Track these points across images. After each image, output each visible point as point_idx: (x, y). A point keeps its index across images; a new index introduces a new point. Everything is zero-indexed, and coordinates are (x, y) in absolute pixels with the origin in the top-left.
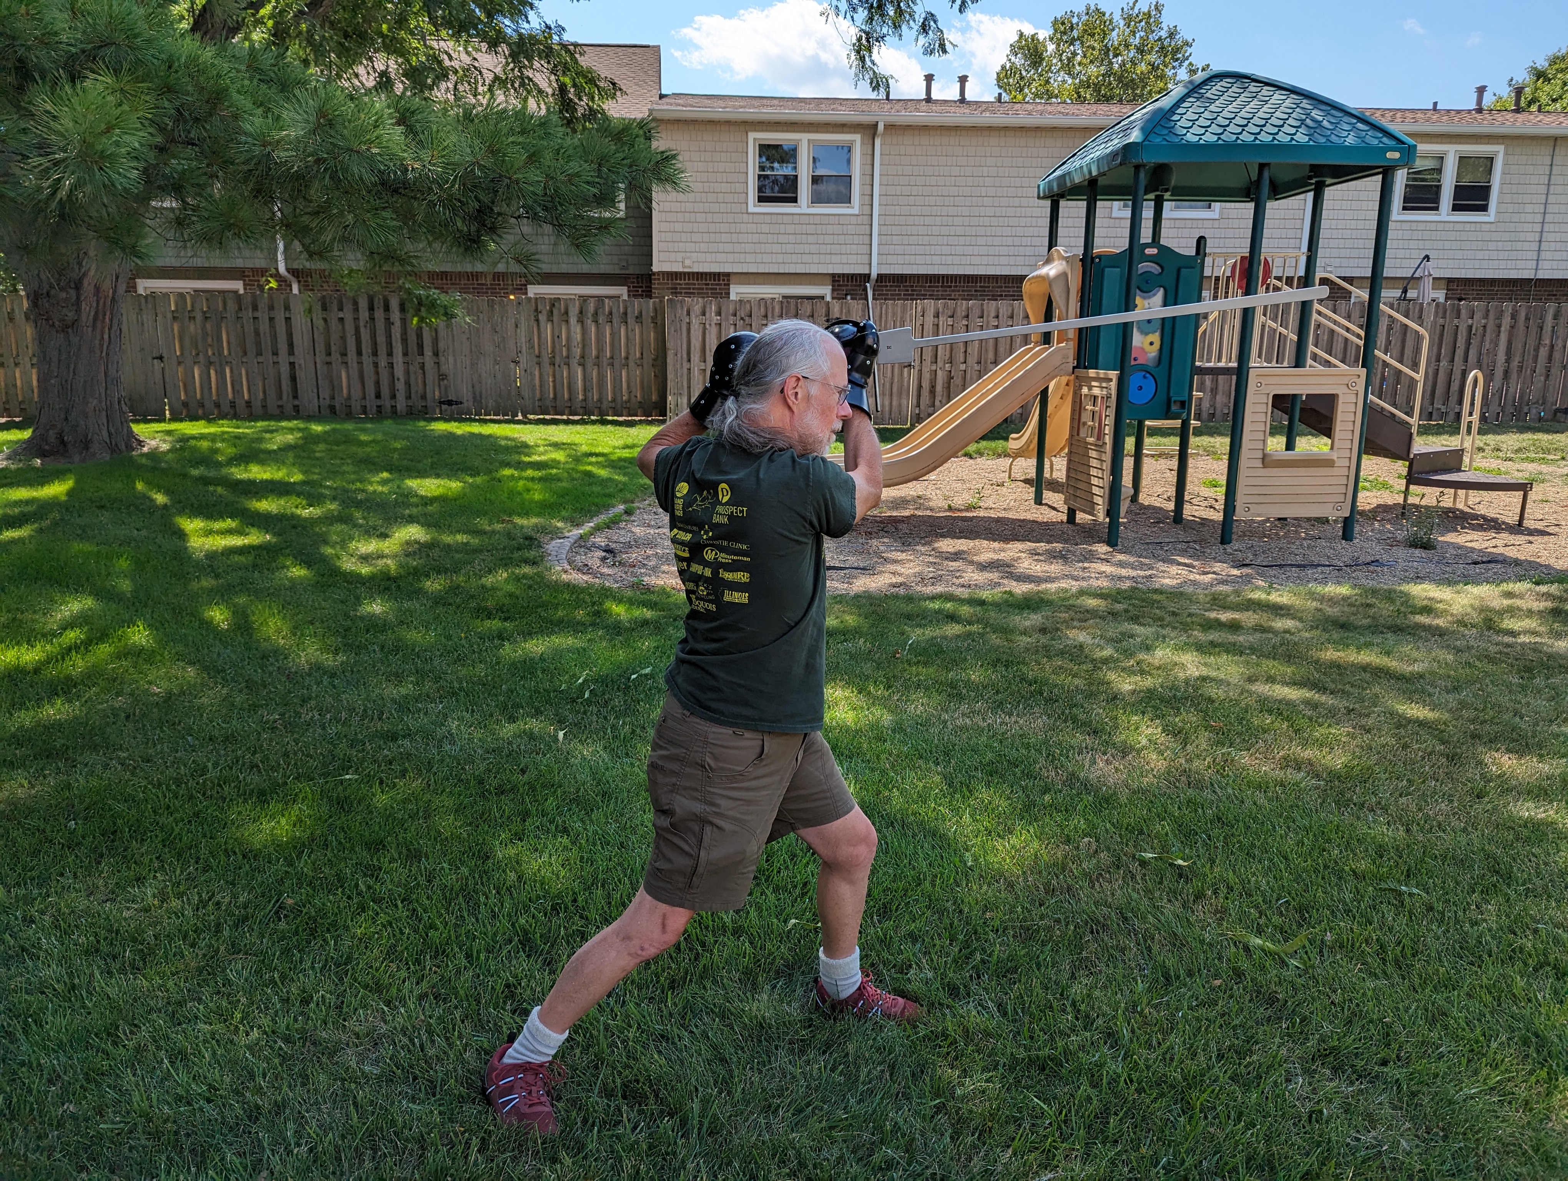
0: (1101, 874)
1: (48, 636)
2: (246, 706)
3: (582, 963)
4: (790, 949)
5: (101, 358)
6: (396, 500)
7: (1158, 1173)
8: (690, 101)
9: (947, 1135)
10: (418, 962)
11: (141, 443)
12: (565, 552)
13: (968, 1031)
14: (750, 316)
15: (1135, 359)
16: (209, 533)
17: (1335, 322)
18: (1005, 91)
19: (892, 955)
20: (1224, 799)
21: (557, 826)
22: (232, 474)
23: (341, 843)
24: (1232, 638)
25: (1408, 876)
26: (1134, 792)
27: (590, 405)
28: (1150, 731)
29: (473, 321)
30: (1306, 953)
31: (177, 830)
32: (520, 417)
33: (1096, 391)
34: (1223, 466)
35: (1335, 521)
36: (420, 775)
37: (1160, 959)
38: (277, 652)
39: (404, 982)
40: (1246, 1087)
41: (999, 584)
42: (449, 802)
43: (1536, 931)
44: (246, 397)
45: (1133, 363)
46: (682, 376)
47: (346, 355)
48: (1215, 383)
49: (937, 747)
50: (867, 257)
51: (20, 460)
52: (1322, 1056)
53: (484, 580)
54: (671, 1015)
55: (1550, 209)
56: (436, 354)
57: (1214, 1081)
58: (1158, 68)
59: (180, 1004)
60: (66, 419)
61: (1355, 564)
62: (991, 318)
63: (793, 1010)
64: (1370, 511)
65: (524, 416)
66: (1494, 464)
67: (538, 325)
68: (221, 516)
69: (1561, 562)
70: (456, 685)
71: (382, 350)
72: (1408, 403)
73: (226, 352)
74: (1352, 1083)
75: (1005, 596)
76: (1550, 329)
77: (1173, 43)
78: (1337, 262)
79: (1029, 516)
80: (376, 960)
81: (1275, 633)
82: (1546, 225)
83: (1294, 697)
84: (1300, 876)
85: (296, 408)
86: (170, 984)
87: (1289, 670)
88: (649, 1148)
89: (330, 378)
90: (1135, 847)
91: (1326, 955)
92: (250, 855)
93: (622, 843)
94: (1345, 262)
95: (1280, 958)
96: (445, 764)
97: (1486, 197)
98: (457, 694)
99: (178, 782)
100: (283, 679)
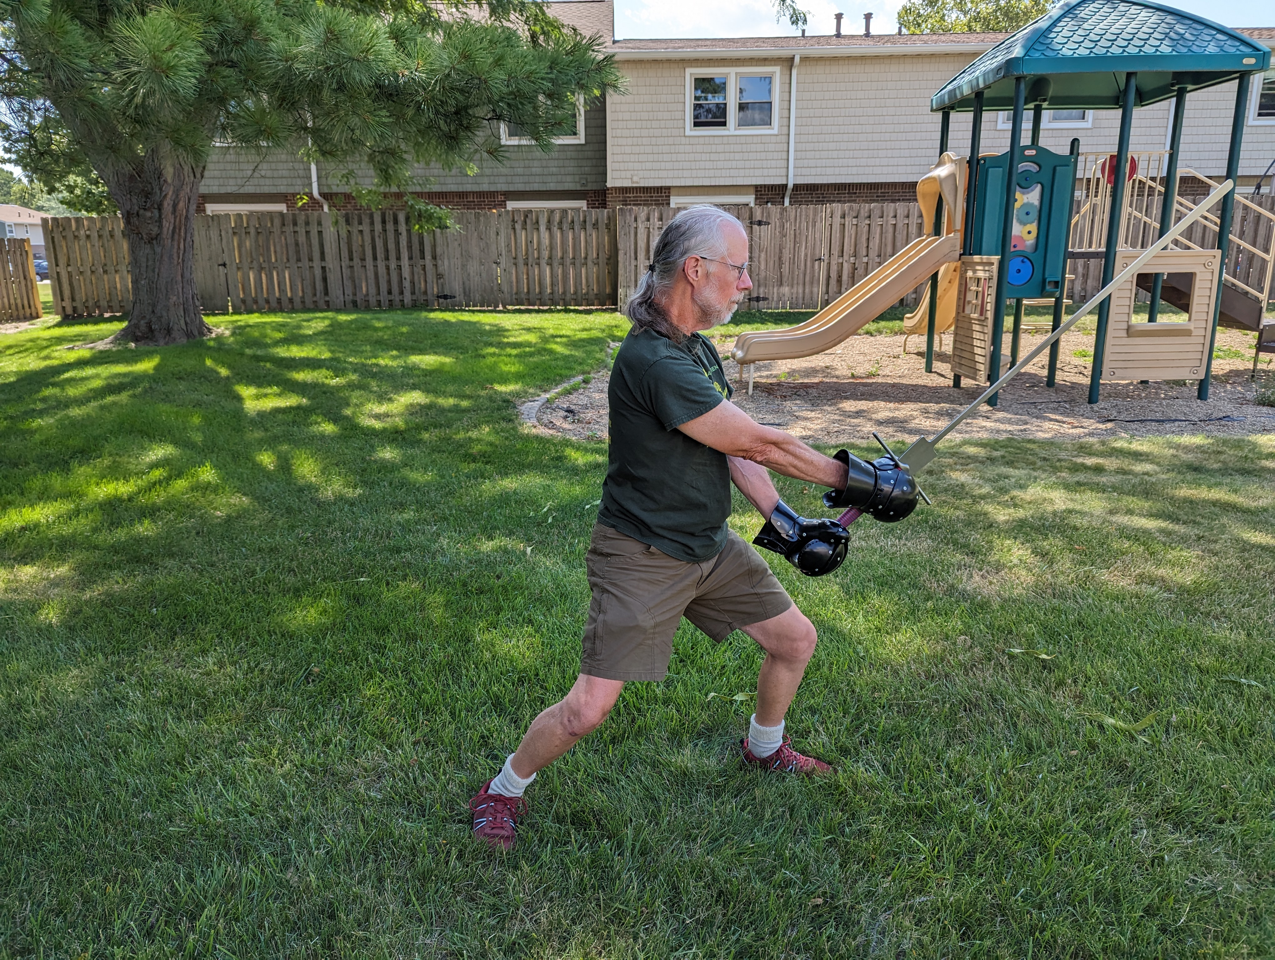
0: (975, 665)
1: (140, 474)
2: (286, 526)
4: (709, 716)
5: (178, 263)
6: (403, 372)
7: (1016, 900)
8: (638, 45)
9: (837, 863)
10: (413, 716)
11: (210, 330)
12: (534, 412)
13: (856, 784)
15: (1015, 246)
16: (258, 397)
18: (904, 25)
19: (795, 723)
20: (1085, 607)
21: (524, 619)
22: (278, 353)
23: (355, 628)
24: (1096, 479)
25: (1248, 671)
26: (1006, 601)
27: (556, 297)
28: (1021, 552)
29: (463, 229)
30: (1154, 731)
31: (233, 616)
32: (501, 308)
33: (981, 274)
34: (1091, 340)
35: (1192, 384)
36: (418, 579)
37: (1024, 733)
38: (310, 487)
39: (402, 731)
40: (1097, 836)
41: (894, 436)
42: (441, 599)
44: (289, 295)
45: (1012, 249)
46: (630, 272)
47: (365, 260)
48: (1086, 267)
50: (785, 170)
51: (120, 344)
52: (1165, 813)
53: (470, 433)
54: (612, 763)
56: (434, 257)
57: (1069, 831)
59: (232, 743)
60: (153, 312)
61: (1209, 420)
62: (890, 218)
63: (711, 763)
64: (1223, 376)
65: (504, 307)
67: (515, 232)
68: (270, 384)
70: (447, 512)
71: (393, 255)
72: (1259, 281)
73: (273, 260)
74: (1191, 837)
75: (899, 445)
79: (920, 382)
80: (381, 715)
81: (1136, 475)
83: (1151, 527)
84: (1151, 670)
85: (327, 303)
86: (224, 728)
87: (1146, 505)
88: (592, 862)
89: (352, 279)
90: (1005, 644)
91: (1171, 732)
92: (287, 635)
93: (575, 633)
94: (1204, 163)
95: (1130, 734)
96: (437, 571)
98: (448, 519)
99: (234, 581)
100: (315, 507)
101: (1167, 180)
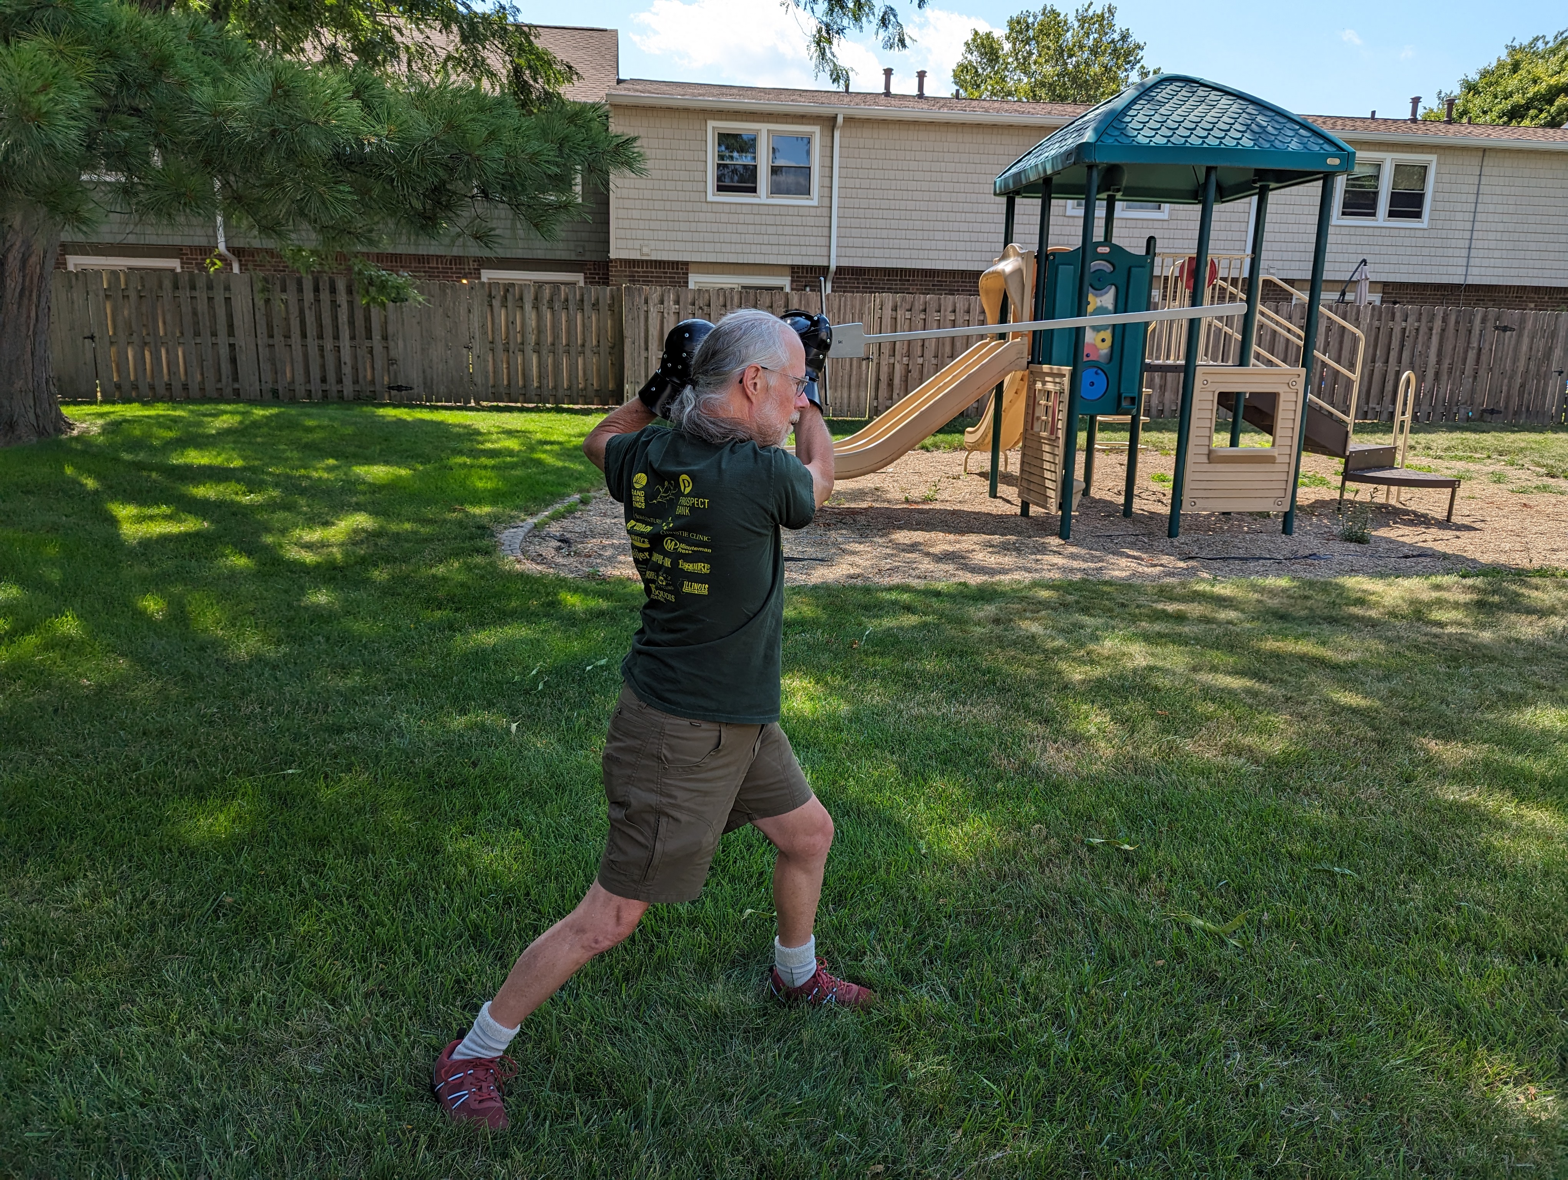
0: (1051, 860)
2: (181, 699)
4: (745, 939)
5: (28, 336)
6: (342, 487)
7: (1102, 1149)
8: (649, 87)
9: (899, 1118)
10: (364, 959)
11: (71, 426)
12: (518, 541)
13: (920, 1016)
14: (709, 305)
15: (1087, 356)
16: (140, 519)
17: (1277, 323)
18: (962, 86)
19: (847, 943)
20: (1169, 785)
21: (509, 820)
22: (168, 459)
23: (282, 839)
24: (1178, 629)
25: (1341, 857)
26: (1083, 779)
27: (545, 392)
28: (1099, 719)
29: (424, 301)
30: (1245, 932)
31: (109, 827)
32: (473, 404)
33: (1050, 386)
34: (1170, 461)
35: (1276, 516)
36: (367, 768)
37: (1106, 941)
38: (215, 643)
39: (349, 979)
40: (1187, 1064)
41: (954, 575)
42: (397, 797)
43: (1459, 909)
44: (183, 377)
45: (1085, 359)
46: (639, 365)
47: (290, 337)
48: (1164, 380)
49: (892, 736)
50: (826, 249)
52: (1258, 1032)
53: (434, 570)
54: (625, 1007)
55: (1479, 217)
56: (385, 338)
57: (1157, 1058)
58: (1111, 70)
59: (112, 1006)
61: (1294, 558)
62: (948, 313)
63: (748, 1000)
64: (1308, 506)
65: (477, 402)
66: (1425, 462)
67: (492, 310)
68: (156, 503)
69: (1486, 556)
70: (405, 677)
71: (328, 331)
72: (1345, 402)
73: (161, 333)
74: (1287, 1058)
75: (960, 587)
76: (1478, 332)
77: (1125, 46)
78: (1279, 265)
79: (984, 509)
80: (320, 958)
81: (1219, 623)
82: (1475, 233)
83: (1236, 686)
84: (1240, 859)
85: (236, 392)
86: (102, 986)
87: (1231, 660)
88: (602, 1140)
89: (273, 361)
90: (1084, 833)
91: (1263, 934)
92: (187, 852)
93: (576, 836)
94: (1287, 265)
95: (1220, 938)
96: (393, 757)
97: (1420, 204)
98: (406, 686)
99: (110, 778)
100: (222, 671)
101: (1249, 285)
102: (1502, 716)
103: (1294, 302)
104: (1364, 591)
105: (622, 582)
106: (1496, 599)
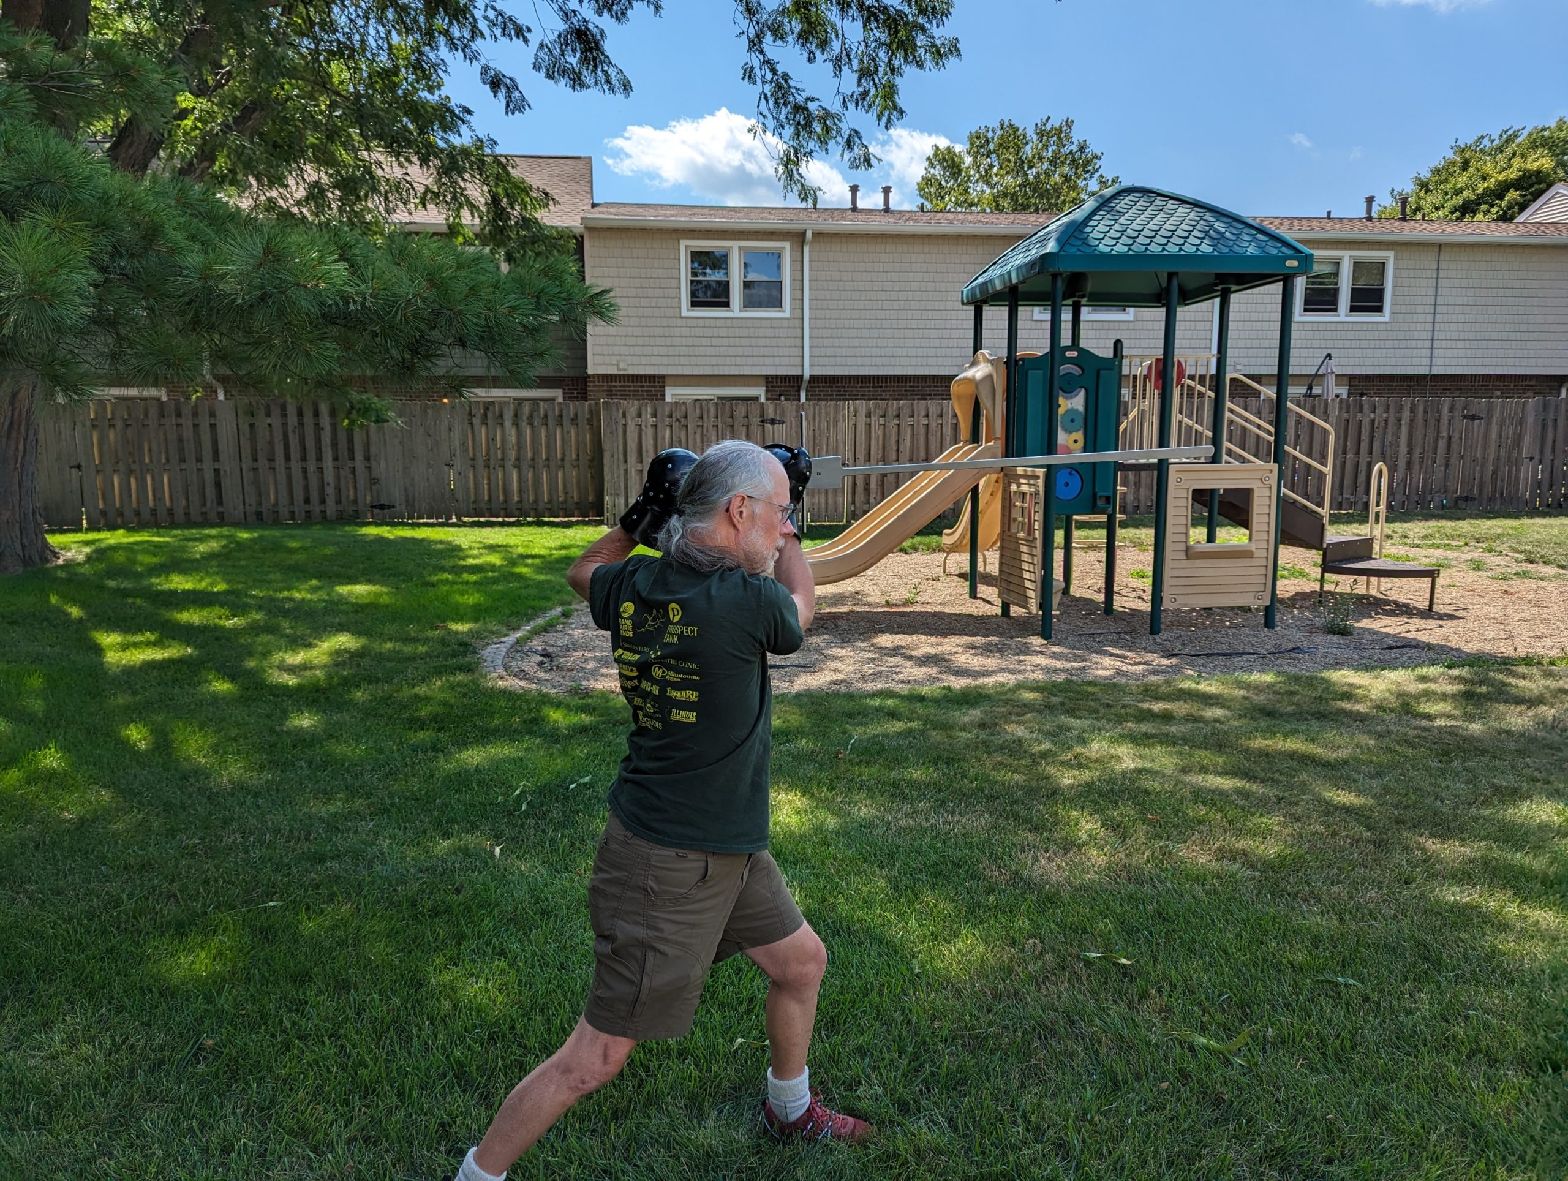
0: (1047, 977)
2: (163, 830)
3: (521, 1100)
4: (736, 1070)
5: (16, 469)
6: (325, 608)
8: (623, 209)
10: (346, 1102)
11: (56, 555)
12: (501, 657)
13: (919, 1149)
14: (686, 417)
16: (124, 647)
17: (1246, 420)
18: (927, 199)
19: (841, 1071)
20: (1164, 893)
21: (494, 949)
22: (152, 585)
23: (264, 976)
24: (1166, 729)
25: (1344, 966)
26: (1077, 890)
27: (526, 506)
28: (1089, 826)
29: (405, 423)
30: (1250, 1050)
31: (89, 968)
32: (454, 520)
33: (1025, 488)
34: (1149, 556)
35: (1257, 609)
36: (350, 899)
37: (1107, 1063)
38: (198, 773)
39: (331, 1124)
41: (938, 679)
42: (380, 927)
43: (1467, 1018)
44: (168, 503)
46: (619, 477)
47: (273, 460)
48: (1138, 477)
49: (881, 850)
50: (800, 359)
52: (1269, 1157)
53: (417, 689)
54: (614, 1147)
55: (1439, 309)
56: (367, 458)
58: (1070, 179)
59: (89, 1161)
61: (1278, 652)
62: (921, 417)
63: (741, 1136)
64: (1289, 599)
65: (459, 518)
66: (1403, 551)
67: (472, 428)
68: (139, 630)
69: (1470, 645)
70: (388, 801)
71: (312, 454)
72: (1319, 493)
73: (147, 460)
75: (944, 692)
76: (1446, 422)
77: (1083, 157)
78: (1245, 361)
79: (965, 610)
80: (301, 1102)
81: (1206, 722)
82: (1437, 325)
83: (1226, 787)
84: (1240, 970)
85: (221, 515)
86: (78, 1139)
87: (1220, 760)
89: (257, 484)
90: (1079, 947)
91: (1268, 1051)
92: (167, 992)
93: (562, 964)
94: (1253, 361)
95: (1224, 1056)
96: (376, 886)
97: (1381, 299)
98: (389, 811)
99: (91, 916)
100: (204, 800)
101: (1217, 383)
102: (1498, 812)
103: (1262, 397)
104: (1351, 685)
105: (605, 695)
106: (1484, 689)
